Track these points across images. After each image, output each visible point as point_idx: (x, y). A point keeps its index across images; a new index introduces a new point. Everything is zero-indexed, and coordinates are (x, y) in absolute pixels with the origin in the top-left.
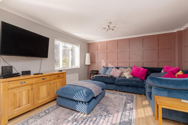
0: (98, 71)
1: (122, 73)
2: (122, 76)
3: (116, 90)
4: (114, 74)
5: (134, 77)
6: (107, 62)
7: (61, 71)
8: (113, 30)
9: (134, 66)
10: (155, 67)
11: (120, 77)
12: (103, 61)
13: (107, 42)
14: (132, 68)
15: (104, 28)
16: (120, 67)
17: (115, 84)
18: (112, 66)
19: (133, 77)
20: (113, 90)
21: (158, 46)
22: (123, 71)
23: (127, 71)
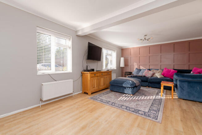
0: (132, 73)
1: (154, 74)
2: (155, 76)
3: (149, 87)
4: (147, 75)
5: (165, 77)
6: (139, 65)
7: (109, 70)
8: (148, 40)
9: (165, 69)
10: (186, 69)
11: (151, 77)
12: (135, 64)
13: (140, 48)
14: (163, 70)
15: (141, 40)
16: (151, 69)
17: (148, 81)
18: (144, 68)
19: (163, 77)
20: (146, 87)
21: (189, 51)
22: (155, 72)
23: (159, 72)
